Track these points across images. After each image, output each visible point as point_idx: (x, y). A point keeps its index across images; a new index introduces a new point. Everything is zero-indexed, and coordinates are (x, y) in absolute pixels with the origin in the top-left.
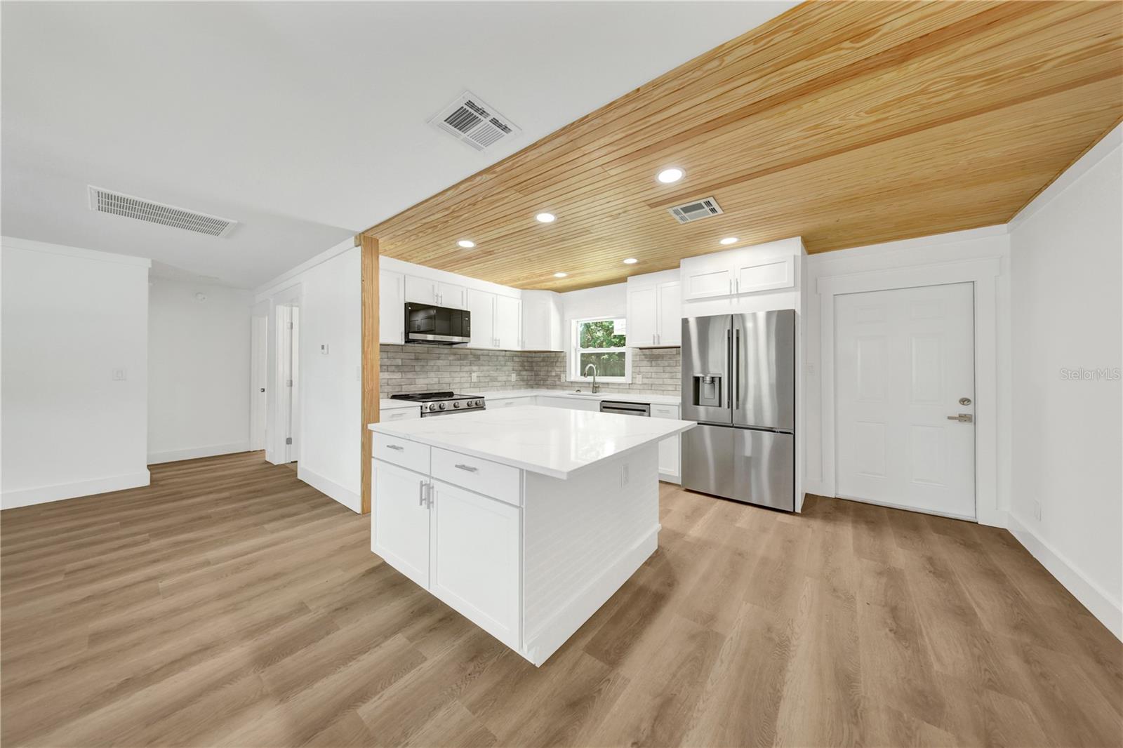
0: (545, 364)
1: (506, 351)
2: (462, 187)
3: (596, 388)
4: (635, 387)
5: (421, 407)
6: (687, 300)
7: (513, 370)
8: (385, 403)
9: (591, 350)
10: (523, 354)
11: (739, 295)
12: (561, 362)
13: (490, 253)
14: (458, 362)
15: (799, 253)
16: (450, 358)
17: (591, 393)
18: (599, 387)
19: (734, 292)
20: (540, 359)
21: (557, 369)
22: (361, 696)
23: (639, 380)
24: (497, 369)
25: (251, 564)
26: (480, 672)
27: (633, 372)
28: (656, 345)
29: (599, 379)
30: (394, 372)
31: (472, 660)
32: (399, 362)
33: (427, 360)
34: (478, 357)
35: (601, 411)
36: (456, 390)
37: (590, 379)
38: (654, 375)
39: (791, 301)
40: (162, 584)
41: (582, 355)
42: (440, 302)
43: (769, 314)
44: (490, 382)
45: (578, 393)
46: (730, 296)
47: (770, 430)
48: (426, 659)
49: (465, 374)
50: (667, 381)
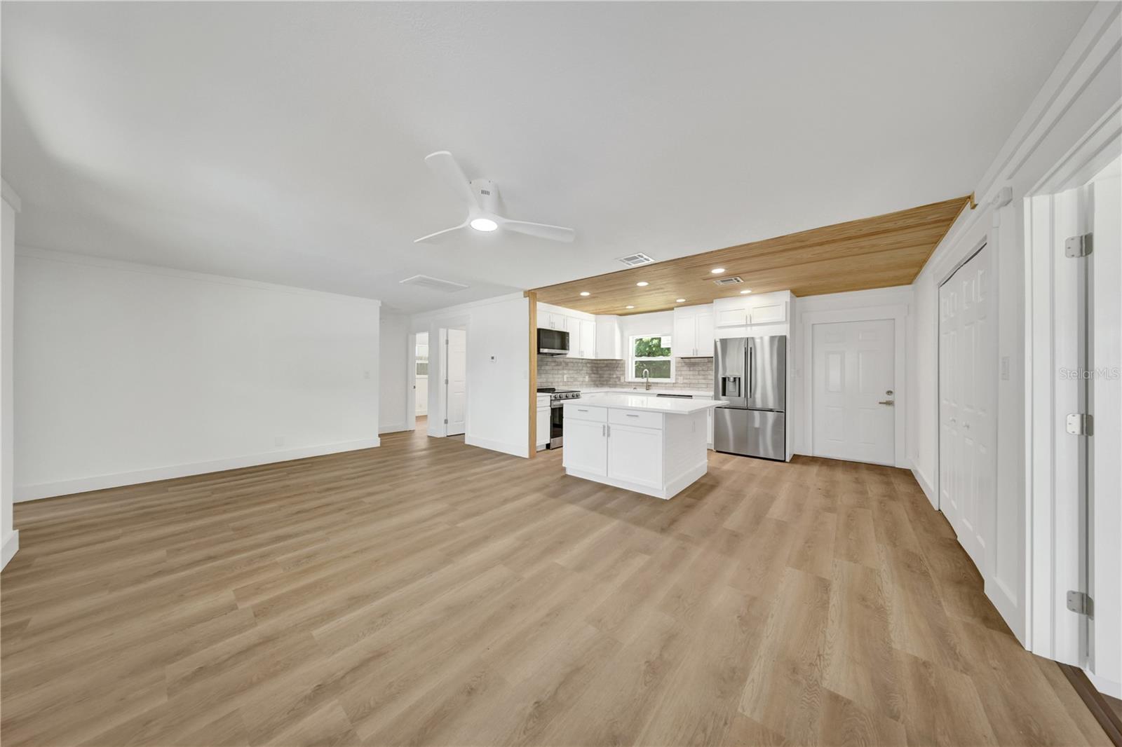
0: (607, 369)
1: (583, 359)
3: (648, 386)
4: (677, 385)
5: (550, 396)
6: (718, 327)
7: (587, 373)
9: (644, 359)
10: (592, 362)
11: (752, 325)
12: (620, 367)
13: (595, 297)
14: (556, 368)
15: (788, 300)
16: (552, 365)
17: (645, 390)
18: (650, 385)
19: (749, 323)
20: (604, 365)
21: (617, 373)
23: (681, 380)
24: (577, 372)
27: (676, 375)
28: (695, 356)
29: (651, 380)
30: (536, 373)
33: (544, 366)
34: (567, 363)
36: (556, 387)
37: (645, 380)
38: (691, 377)
39: (784, 330)
41: (636, 362)
42: (553, 327)
43: (772, 338)
44: (574, 382)
45: (635, 390)
46: (746, 326)
47: (771, 410)
49: (560, 376)
50: (703, 381)
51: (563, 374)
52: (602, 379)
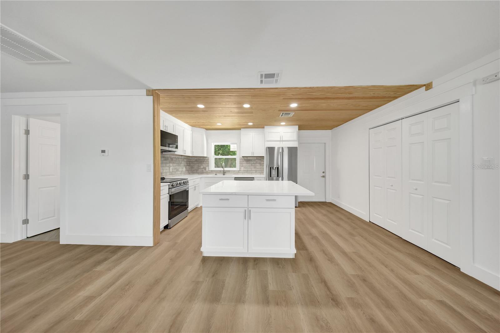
0: (197, 162)
4: (241, 172)
6: (267, 141)
7: (184, 165)
9: (220, 157)
11: (283, 141)
12: (206, 162)
15: (297, 130)
17: (223, 175)
18: (225, 172)
19: (281, 140)
21: (204, 165)
23: (242, 169)
24: (179, 165)
27: (240, 166)
34: (176, 159)
38: (248, 167)
39: (295, 144)
41: (216, 159)
45: (216, 175)
46: (280, 141)
49: (167, 168)
50: (254, 169)
51: (169, 167)
52: (192, 169)
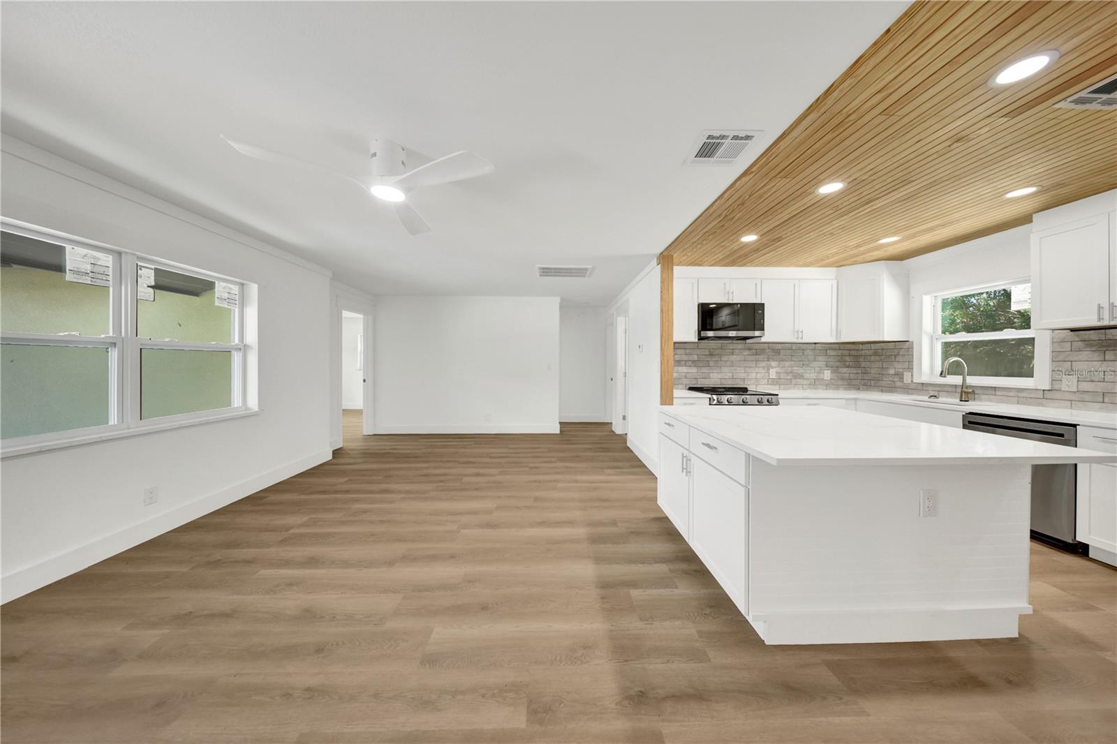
1: (815, 343)
2: (726, 196)
3: (966, 394)
5: (710, 399)
7: (827, 366)
8: (680, 393)
9: (966, 337)
10: (842, 346)
12: (903, 355)
13: (779, 239)
14: (754, 357)
16: (745, 354)
17: (958, 401)
18: (974, 392)
20: (871, 352)
21: (897, 365)
22: (634, 584)
24: (803, 365)
25: (595, 489)
26: (714, 618)
29: (973, 381)
30: (691, 366)
31: (711, 607)
32: (695, 358)
33: (721, 355)
34: (778, 351)
35: (965, 427)
36: (752, 386)
37: (956, 380)
40: (560, 485)
41: (947, 345)
42: (731, 298)
44: (793, 379)
45: (933, 399)
48: (677, 588)
49: (762, 370)
51: (768, 368)
52: (866, 377)
